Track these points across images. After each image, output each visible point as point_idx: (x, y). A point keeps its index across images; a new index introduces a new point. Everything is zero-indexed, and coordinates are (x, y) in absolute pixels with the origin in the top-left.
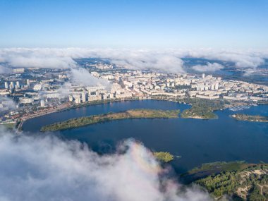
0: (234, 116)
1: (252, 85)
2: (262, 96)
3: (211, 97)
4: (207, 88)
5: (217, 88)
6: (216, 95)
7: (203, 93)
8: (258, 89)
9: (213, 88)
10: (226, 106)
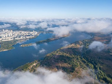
0: (21, 46)
1: (25, 32)
2: (30, 36)
3: (10, 40)
4: (7, 36)
5: (11, 35)
6: (12, 38)
7: (5, 38)
8: (28, 33)
9: (9, 36)
10: (17, 42)
